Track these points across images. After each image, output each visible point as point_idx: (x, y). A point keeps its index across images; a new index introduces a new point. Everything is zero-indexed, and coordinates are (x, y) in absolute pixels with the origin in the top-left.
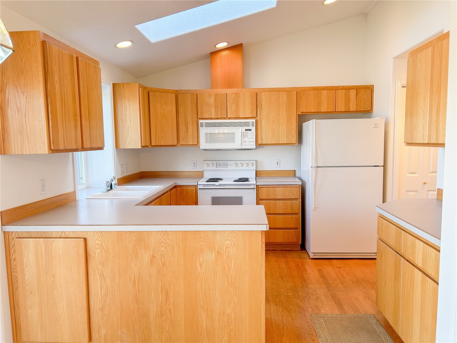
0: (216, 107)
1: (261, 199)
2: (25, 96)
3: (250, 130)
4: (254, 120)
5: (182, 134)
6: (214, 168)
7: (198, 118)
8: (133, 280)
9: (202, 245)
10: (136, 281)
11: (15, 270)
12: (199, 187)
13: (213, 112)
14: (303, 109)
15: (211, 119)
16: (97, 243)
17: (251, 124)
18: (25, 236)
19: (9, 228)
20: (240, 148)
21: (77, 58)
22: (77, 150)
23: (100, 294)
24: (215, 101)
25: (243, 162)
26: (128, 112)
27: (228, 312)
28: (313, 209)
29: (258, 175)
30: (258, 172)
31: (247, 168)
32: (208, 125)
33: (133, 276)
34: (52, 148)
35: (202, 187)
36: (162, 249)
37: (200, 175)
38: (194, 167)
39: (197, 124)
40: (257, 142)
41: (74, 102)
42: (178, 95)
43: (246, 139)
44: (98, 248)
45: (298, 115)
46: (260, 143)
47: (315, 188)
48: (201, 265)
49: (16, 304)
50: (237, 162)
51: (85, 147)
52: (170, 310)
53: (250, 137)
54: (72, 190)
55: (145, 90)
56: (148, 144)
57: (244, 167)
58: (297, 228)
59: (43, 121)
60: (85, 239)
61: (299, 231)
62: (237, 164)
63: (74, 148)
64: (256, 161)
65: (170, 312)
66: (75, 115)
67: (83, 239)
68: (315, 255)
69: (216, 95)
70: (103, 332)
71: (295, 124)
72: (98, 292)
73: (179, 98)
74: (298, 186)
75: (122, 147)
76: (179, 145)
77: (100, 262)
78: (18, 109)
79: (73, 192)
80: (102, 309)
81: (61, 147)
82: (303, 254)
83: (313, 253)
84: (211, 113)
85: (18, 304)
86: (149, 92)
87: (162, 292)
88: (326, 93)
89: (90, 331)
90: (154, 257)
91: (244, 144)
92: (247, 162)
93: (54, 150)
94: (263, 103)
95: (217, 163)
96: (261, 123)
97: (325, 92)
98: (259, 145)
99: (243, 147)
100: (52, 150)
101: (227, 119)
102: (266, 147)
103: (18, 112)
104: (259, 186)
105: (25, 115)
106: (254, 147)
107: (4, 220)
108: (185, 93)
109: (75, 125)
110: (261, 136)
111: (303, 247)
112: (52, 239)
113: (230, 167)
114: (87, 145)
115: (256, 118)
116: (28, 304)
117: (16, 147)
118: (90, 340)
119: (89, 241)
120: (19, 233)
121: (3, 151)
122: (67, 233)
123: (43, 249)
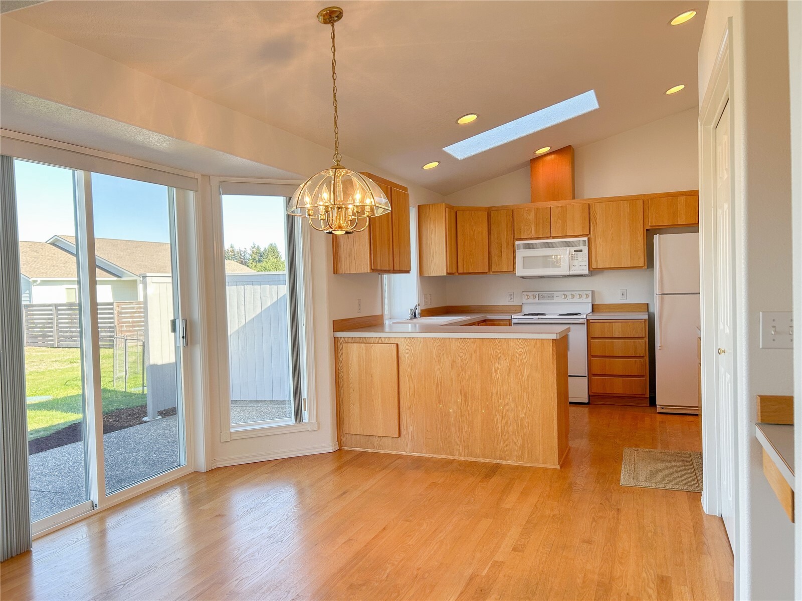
0: (537, 224)
1: (593, 338)
3: (581, 251)
4: (586, 239)
5: (495, 259)
6: (536, 300)
7: (514, 240)
8: (436, 382)
9: (496, 352)
10: (439, 384)
11: (342, 370)
12: (513, 321)
13: (533, 231)
14: (653, 222)
15: (531, 239)
16: (407, 348)
17: (581, 244)
18: (350, 340)
19: (339, 334)
20: (568, 273)
21: (391, 188)
22: (390, 272)
23: (408, 395)
24: (536, 217)
25: (573, 293)
26: (433, 236)
27: (522, 416)
28: (659, 348)
29: (595, 309)
30: (595, 307)
31: (580, 300)
32: (526, 247)
33: (436, 379)
34: (373, 268)
35: (516, 321)
36: (462, 355)
37: (518, 309)
38: (510, 301)
39: (513, 246)
40: (590, 267)
41: (388, 229)
42: (490, 213)
43: (576, 263)
44: (407, 353)
45: (647, 230)
46: (594, 268)
47: (660, 321)
48: (496, 371)
49: (341, 401)
50: (566, 293)
51: (395, 269)
52: (468, 411)
53: (580, 260)
55: (452, 210)
56: (454, 271)
57: (576, 300)
58: (643, 376)
60: (397, 345)
61: (646, 380)
62: (566, 296)
63: (388, 269)
64: (593, 292)
65: (468, 413)
66: (389, 240)
67: (395, 345)
68: (663, 408)
69: (537, 210)
70: (411, 429)
71: (642, 241)
72: (407, 392)
73: (492, 216)
74: (643, 321)
75: (426, 275)
76: (491, 273)
77: (409, 365)
79: (381, 315)
80: (410, 408)
81: (378, 268)
82: (649, 410)
83: (660, 405)
84: (531, 232)
85: (342, 400)
86: (456, 212)
87: (461, 394)
88: (684, 199)
89: (400, 427)
90: (454, 361)
91: (573, 268)
92: (580, 293)
93: (373, 270)
94: (598, 216)
95: (540, 295)
96: (595, 241)
97: (682, 200)
98: (594, 271)
99: (572, 273)
101: (551, 238)
102: (607, 274)
103: (348, 239)
104: (591, 321)
105: (354, 242)
106: (586, 272)
107: (335, 328)
108: (499, 209)
109: (389, 249)
110: (596, 257)
111: (653, 402)
112: (372, 344)
113: (556, 300)
114: (397, 268)
115: (589, 236)
116: (351, 399)
117: (344, 268)
118: (400, 435)
119: (399, 346)
120: (346, 339)
121: (336, 271)
122: (383, 339)
123: (364, 352)
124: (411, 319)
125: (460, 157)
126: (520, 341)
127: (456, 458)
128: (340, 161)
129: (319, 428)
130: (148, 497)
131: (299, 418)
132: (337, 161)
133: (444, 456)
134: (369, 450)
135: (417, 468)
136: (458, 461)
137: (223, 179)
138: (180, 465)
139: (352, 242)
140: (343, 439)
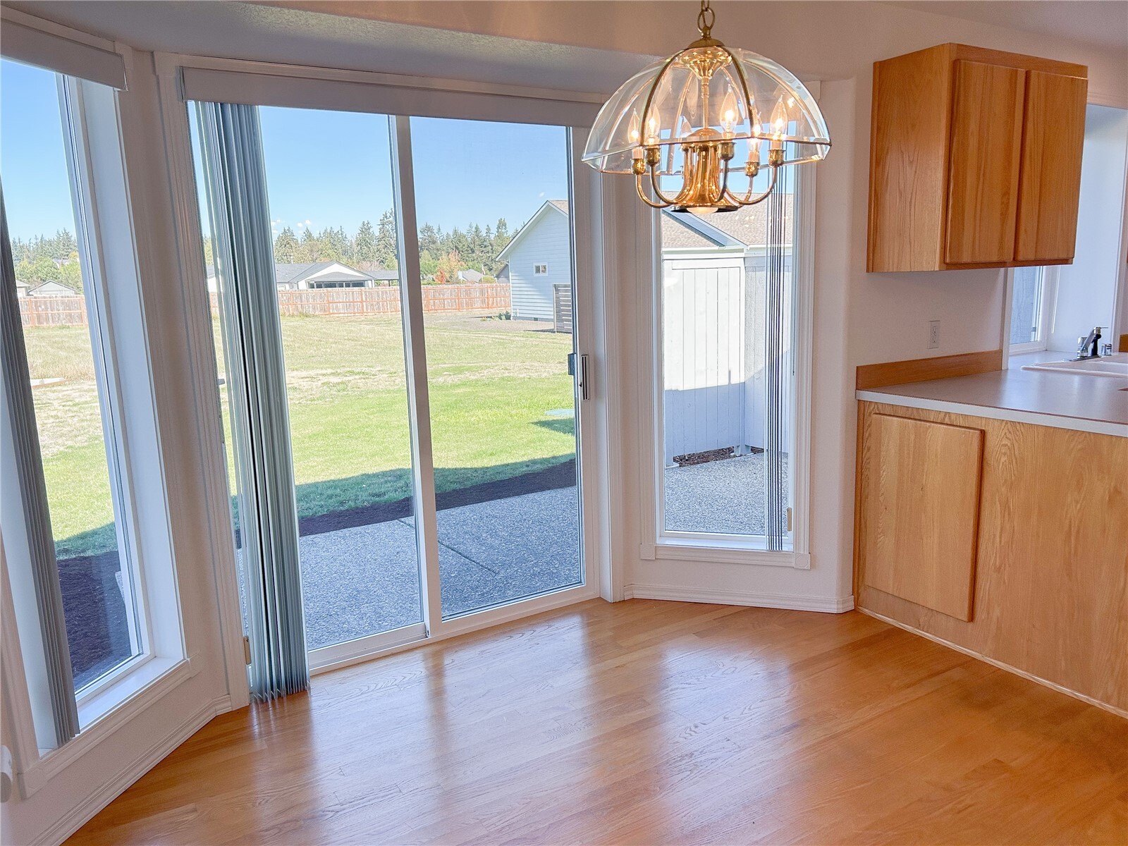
2: (914, 168)
8: (1066, 528)
10: (1073, 533)
11: (868, 466)
16: (1004, 443)
18: (888, 411)
19: (867, 395)
22: (1001, 264)
23: (998, 540)
33: (1067, 521)
34: (948, 260)
44: (1005, 454)
49: (862, 522)
51: (1020, 258)
54: (994, 348)
59: (937, 212)
60: (983, 433)
63: (995, 259)
67: (978, 432)
70: (996, 612)
72: (995, 535)
77: (1006, 481)
78: (901, 193)
80: (998, 570)
81: (966, 258)
85: (865, 523)
89: (973, 602)
90: (1117, 491)
93: (952, 264)
100: (947, 264)
103: (900, 198)
105: (911, 202)
107: (860, 381)
112: (928, 424)
114: (1026, 254)
116: (880, 525)
117: (892, 258)
118: (972, 618)
119: (989, 438)
120: (880, 407)
121: (872, 265)
122: (953, 417)
123: (912, 437)
124: (1083, 358)
127: (1095, 702)
128: (710, 28)
129: (813, 565)
131: (775, 541)
132: (707, 29)
133: (1067, 690)
134: (909, 628)
136: (1102, 714)
138: (581, 582)
139: (908, 204)
140: (863, 595)
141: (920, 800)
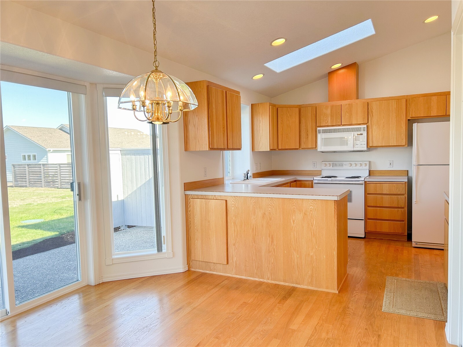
0: (332, 116)
1: (369, 194)
2: (198, 118)
3: (362, 134)
4: (365, 126)
5: (303, 139)
6: (331, 167)
7: (317, 126)
8: (252, 227)
9: (294, 208)
10: (254, 228)
11: (190, 217)
12: (314, 182)
13: (329, 121)
14: (413, 114)
15: (328, 126)
16: (232, 203)
17: (362, 129)
18: (196, 197)
19: (188, 193)
20: (352, 149)
21: (226, 92)
22: (224, 149)
23: (233, 235)
24: (331, 111)
25: (356, 163)
26: (261, 124)
27: (312, 254)
28: (415, 202)
29: (371, 174)
30: (371, 172)
31: (361, 168)
32: (325, 132)
33: (252, 225)
34: (211, 147)
35: (317, 182)
36: (270, 209)
37: (318, 173)
38: (314, 167)
39: (316, 131)
40: (368, 144)
41: (223, 120)
42: (300, 108)
43: (358, 142)
44: (233, 207)
45: (408, 120)
46: (371, 146)
47: (416, 184)
48: (294, 221)
49: (189, 237)
50: (351, 162)
51: (229, 147)
52: (274, 249)
53: (361, 140)
54: (222, 177)
55: (274, 107)
56: (276, 147)
57: (358, 167)
58: (403, 221)
59: (206, 132)
60: (226, 201)
61: (405, 223)
62: (351, 165)
63: (223, 148)
64: (370, 162)
65: (274, 250)
66: (224, 128)
67: (225, 201)
68: (417, 244)
69: (332, 107)
70: (235, 259)
71: (405, 128)
72: (232, 233)
73: (302, 111)
74: (404, 183)
75: (256, 150)
76: (301, 149)
77: (234, 215)
78: (194, 125)
79: (222, 178)
80: (234, 245)
81: (215, 147)
82: (407, 244)
83: (415, 242)
84: (328, 122)
85: (190, 237)
86: (277, 108)
87: (269, 236)
88: (436, 98)
89: (228, 258)
90: (264, 214)
91: (356, 146)
92: (361, 162)
93: (212, 149)
94: (374, 111)
95: (334, 164)
96: (372, 128)
97: (434, 98)
98: (370, 148)
99: (355, 149)
100: (210, 148)
101: (342, 125)
102: (379, 150)
103: (194, 127)
104: (367, 182)
105: (198, 128)
106: (365, 149)
107: (185, 188)
108: (306, 106)
109: (224, 134)
110: (372, 139)
111: (409, 237)
112: (209, 200)
113: (345, 167)
114: (230, 146)
115: (367, 124)
116: (196, 237)
117: (192, 147)
118: (228, 263)
119: (228, 202)
120: (193, 196)
121: (186, 149)
122: (217, 197)
123: (204, 205)
124: (244, 180)
125: (278, 71)
126: (311, 200)
127: (265, 281)
128: (158, 67)
129: (174, 256)
130: (48, 306)
131: (160, 249)
132: (156, 67)
133: (257, 279)
134: (208, 272)
135: (237, 288)
136: (267, 283)
137: (105, 86)
138: (78, 280)
139: (197, 129)
140: (191, 264)
141: (226, 318)
